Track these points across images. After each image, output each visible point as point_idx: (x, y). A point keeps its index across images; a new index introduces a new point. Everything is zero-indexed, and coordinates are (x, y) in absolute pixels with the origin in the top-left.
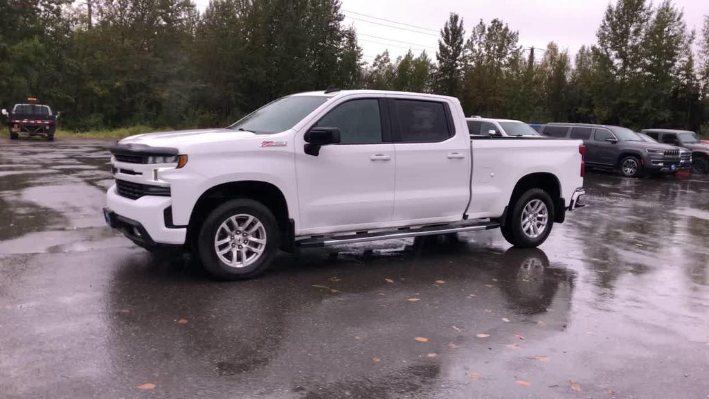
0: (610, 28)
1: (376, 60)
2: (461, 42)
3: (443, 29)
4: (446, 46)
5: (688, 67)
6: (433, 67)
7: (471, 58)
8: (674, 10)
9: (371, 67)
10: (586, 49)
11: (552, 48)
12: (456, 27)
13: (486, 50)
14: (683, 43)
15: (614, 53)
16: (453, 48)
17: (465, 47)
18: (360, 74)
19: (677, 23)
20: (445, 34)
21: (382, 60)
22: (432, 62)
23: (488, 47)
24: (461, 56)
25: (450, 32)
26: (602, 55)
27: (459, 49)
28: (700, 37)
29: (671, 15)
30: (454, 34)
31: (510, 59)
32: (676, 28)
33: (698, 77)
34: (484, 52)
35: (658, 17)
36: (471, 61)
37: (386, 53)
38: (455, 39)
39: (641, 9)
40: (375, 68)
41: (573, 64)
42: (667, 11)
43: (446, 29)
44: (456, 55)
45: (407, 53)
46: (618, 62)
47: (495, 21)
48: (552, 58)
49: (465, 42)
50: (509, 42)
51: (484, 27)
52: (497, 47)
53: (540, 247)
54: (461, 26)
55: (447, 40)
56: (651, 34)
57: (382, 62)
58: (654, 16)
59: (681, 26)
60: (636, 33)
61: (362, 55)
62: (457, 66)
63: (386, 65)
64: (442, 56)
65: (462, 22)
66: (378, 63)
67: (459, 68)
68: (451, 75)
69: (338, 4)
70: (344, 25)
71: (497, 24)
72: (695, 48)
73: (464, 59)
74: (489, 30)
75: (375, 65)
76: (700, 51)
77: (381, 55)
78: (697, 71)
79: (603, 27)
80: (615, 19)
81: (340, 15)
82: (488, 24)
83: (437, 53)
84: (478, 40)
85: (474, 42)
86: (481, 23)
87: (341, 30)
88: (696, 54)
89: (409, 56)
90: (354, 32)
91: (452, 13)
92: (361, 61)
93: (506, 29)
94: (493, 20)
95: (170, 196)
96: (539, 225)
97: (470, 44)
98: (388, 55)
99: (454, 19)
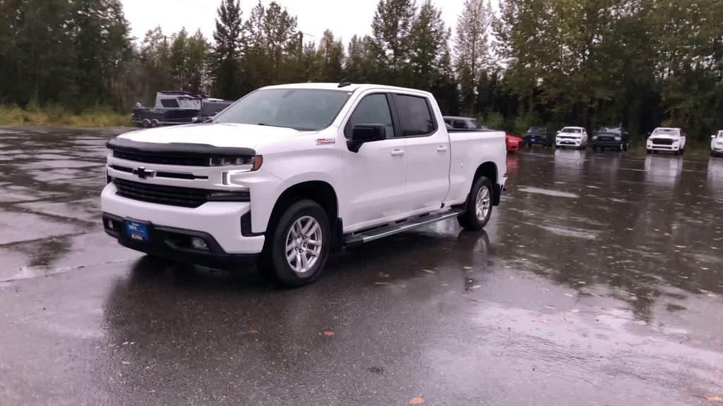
0: (382, 20)
1: (147, 35)
2: (239, 22)
3: (220, 8)
4: (223, 25)
5: (446, 60)
6: (209, 46)
7: (250, 40)
8: (434, 8)
9: (142, 42)
10: (358, 38)
11: (328, 36)
12: (233, 6)
13: (266, 32)
14: (442, 38)
15: (386, 43)
16: (230, 29)
17: (244, 28)
18: (130, 50)
19: (437, 20)
20: (221, 12)
21: (152, 35)
22: (208, 42)
23: (268, 30)
24: (240, 37)
25: (227, 11)
26: (375, 46)
27: (237, 29)
28: (454, 35)
29: (432, 11)
30: (231, 13)
31: (290, 44)
32: (436, 24)
33: (454, 69)
34: (264, 35)
35: (422, 13)
36: (251, 43)
37: (159, 28)
38: (232, 19)
39: (407, 5)
40: (148, 44)
41: (346, 52)
42: (429, 8)
43: (223, 8)
44: (234, 35)
45: (181, 30)
46: (389, 52)
47: (273, 4)
48: (328, 45)
49: (243, 23)
50: (288, 26)
51: (263, 9)
52: (276, 31)
54: (238, 6)
55: (224, 20)
56: (417, 27)
57: (154, 38)
58: (418, 12)
59: (441, 23)
60: (404, 26)
61: (130, 29)
62: (235, 46)
63: (159, 41)
64: (219, 35)
66: (151, 39)
67: (237, 49)
68: (229, 56)
71: (275, 8)
72: (452, 43)
73: (242, 40)
74: (268, 12)
75: (146, 41)
76: (456, 47)
77: (153, 30)
78: (453, 64)
79: (376, 18)
80: (385, 12)
82: (267, 6)
83: (214, 33)
84: (257, 21)
85: (253, 24)
86: (260, 5)
88: (452, 48)
89: (183, 34)
92: (130, 35)
93: (285, 13)
94: (271, 3)
95: (249, 200)
97: (249, 25)
98: (161, 31)
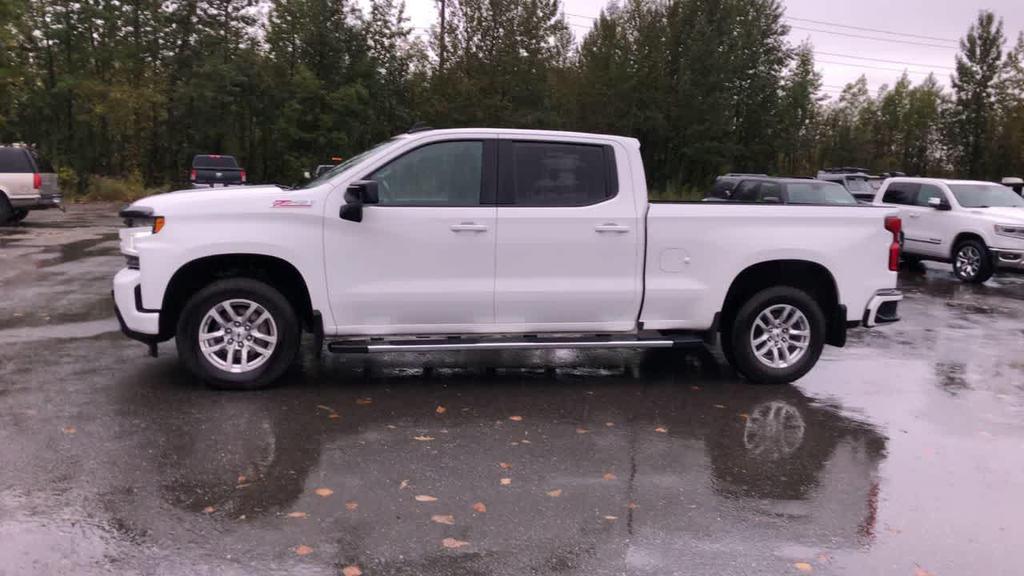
1: (845, 91)
2: (998, 57)
3: (965, 38)
4: (969, 64)
6: (945, 100)
9: (836, 102)
12: (989, 33)
16: (981, 68)
17: (1005, 65)
20: (968, 45)
21: (854, 91)
22: (943, 93)
24: (996, 79)
25: (979, 42)
27: (992, 69)
30: (984, 44)
37: (862, 81)
38: (986, 53)
40: (843, 104)
43: (971, 39)
44: (987, 78)
45: (900, 79)
49: (1004, 58)
53: (799, 383)
54: (998, 32)
55: (971, 55)
57: (854, 95)
61: (821, 85)
62: (989, 96)
63: (862, 99)
64: (961, 81)
65: (1001, 23)
66: (848, 96)
67: (993, 99)
68: (977, 111)
69: (780, 10)
70: (792, 41)
73: (1001, 86)
75: (842, 99)
77: (854, 83)
81: (783, 26)
83: (952, 77)
87: (784, 49)
89: (902, 84)
90: (809, 51)
91: (981, 11)
92: (820, 94)
95: (137, 269)
96: (792, 349)
97: (1013, 60)
98: (864, 85)
99: (986, 21)
